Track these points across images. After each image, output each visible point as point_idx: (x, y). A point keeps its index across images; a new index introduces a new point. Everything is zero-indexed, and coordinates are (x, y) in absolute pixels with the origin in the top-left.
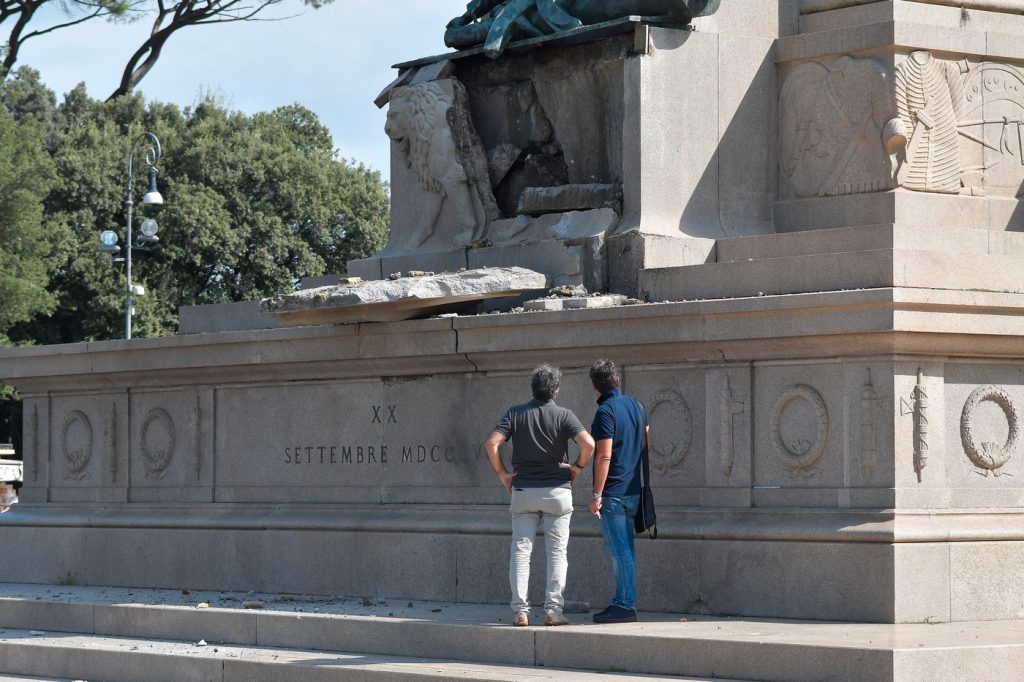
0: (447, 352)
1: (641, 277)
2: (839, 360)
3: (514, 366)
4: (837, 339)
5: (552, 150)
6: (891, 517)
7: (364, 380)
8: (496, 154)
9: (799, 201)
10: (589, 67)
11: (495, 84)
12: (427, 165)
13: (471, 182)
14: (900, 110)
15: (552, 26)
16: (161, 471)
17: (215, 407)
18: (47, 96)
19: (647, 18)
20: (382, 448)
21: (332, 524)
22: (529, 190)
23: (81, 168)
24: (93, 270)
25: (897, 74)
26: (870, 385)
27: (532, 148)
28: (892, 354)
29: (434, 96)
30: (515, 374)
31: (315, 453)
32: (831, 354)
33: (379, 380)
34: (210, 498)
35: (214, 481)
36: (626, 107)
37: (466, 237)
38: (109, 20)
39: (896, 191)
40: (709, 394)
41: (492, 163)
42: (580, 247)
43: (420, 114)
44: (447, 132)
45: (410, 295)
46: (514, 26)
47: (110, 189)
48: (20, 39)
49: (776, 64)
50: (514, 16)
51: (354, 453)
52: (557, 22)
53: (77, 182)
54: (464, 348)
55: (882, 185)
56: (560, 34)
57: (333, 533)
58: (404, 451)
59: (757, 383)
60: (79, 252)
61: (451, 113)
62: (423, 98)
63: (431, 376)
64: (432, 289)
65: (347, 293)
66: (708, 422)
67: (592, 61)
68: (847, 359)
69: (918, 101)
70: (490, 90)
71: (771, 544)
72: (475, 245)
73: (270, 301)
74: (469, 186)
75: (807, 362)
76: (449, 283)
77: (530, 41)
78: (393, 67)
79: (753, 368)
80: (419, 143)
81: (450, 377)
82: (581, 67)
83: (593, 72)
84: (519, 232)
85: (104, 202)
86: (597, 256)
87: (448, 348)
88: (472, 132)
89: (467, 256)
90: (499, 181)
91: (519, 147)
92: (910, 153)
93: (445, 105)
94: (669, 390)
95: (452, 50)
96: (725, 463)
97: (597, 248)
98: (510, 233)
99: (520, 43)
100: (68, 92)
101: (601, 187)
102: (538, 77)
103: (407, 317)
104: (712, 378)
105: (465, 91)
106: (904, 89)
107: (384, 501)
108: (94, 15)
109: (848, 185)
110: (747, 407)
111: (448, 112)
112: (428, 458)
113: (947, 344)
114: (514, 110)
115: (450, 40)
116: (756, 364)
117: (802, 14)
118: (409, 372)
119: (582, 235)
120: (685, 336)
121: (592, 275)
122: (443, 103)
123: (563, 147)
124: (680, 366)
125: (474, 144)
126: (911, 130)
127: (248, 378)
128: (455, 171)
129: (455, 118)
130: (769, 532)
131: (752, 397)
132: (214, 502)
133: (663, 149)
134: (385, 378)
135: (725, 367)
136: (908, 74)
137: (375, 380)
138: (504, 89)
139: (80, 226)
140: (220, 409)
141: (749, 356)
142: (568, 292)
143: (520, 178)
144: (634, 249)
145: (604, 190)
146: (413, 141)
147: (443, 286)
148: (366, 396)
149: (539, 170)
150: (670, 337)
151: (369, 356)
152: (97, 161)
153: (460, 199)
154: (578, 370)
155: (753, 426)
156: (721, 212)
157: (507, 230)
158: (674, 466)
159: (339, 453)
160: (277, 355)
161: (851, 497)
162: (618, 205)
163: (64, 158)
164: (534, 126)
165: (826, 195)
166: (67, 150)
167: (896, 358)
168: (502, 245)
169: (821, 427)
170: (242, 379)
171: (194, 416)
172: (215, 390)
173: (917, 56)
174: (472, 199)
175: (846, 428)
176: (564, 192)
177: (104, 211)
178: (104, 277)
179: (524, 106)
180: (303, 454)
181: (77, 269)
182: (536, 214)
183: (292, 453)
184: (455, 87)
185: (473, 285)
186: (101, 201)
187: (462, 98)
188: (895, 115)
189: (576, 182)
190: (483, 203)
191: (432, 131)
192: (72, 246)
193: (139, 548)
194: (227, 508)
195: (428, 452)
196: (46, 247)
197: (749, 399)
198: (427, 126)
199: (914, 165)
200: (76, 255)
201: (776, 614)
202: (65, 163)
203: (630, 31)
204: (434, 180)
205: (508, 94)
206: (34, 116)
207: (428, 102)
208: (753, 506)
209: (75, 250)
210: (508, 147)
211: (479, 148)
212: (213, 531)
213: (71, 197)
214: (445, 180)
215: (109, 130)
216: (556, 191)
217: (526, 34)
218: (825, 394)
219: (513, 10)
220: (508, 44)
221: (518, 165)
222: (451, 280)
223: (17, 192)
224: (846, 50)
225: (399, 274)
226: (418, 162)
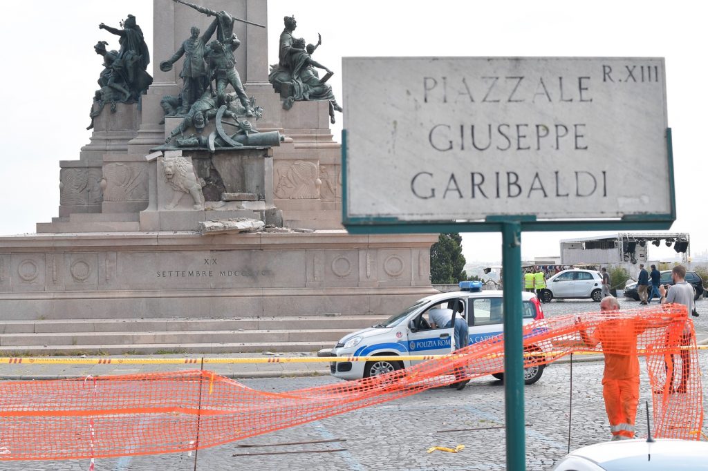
0: (256, 243)
7: (202, 251)
9: (280, 199)
10: (240, 158)
12: (183, 184)
13: (199, 189)
16: (84, 280)
20: (210, 272)
22: (226, 194)
28: (428, 247)
29: (184, 162)
31: (174, 274)
33: (210, 251)
36: (266, 173)
37: (200, 206)
40: (361, 257)
41: (202, 184)
42: (259, 212)
43: (180, 167)
44: (193, 174)
51: (195, 274)
52: (233, 144)
55: (315, 197)
56: (237, 147)
58: (221, 273)
59: (378, 254)
62: (180, 162)
66: (360, 264)
67: (240, 156)
72: (208, 209)
74: (199, 191)
79: (377, 250)
80: (182, 176)
83: (242, 159)
84: (222, 206)
89: (205, 213)
90: (203, 190)
96: (369, 275)
97: (264, 213)
98: (219, 206)
99: (221, 149)
101: (251, 194)
104: (361, 253)
107: (212, 288)
109: (302, 196)
112: (233, 275)
119: (256, 209)
122: (190, 165)
123: (224, 180)
124: (348, 249)
128: (198, 186)
134: (213, 251)
135: (368, 250)
137: (207, 251)
138: (196, 160)
140: (120, 259)
143: (208, 189)
146: (178, 175)
147: (252, 224)
149: (217, 187)
154: (306, 249)
155: (377, 265)
159: (187, 273)
161: (416, 283)
165: (293, 199)
168: (220, 210)
171: (105, 262)
172: (117, 253)
180: (167, 274)
182: (227, 201)
183: (161, 273)
188: (317, 178)
190: (202, 196)
191: (187, 173)
193: (87, 306)
194: (129, 291)
195: (233, 273)
198: (184, 171)
204: (185, 188)
205: (198, 162)
207: (183, 164)
208: (379, 286)
210: (202, 179)
214: (192, 189)
216: (237, 194)
224: (301, 158)
226: (180, 182)
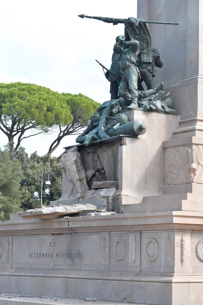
0: (66, 227)
1: (121, 207)
2: (161, 231)
3: (83, 232)
4: (160, 225)
5: (103, 171)
6: (173, 276)
7: (48, 235)
8: (88, 173)
9: (169, 186)
10: (111, 149)
11: (89, 153)
12: (70, 175)
13: (81, 180)
14: (194, 161)
15: (102, 137)
17: (13, 242)
18: (25, 155)
19: (125, 135)
20: (52, 254)
21: (38, 275)
22: (95, 182)
23: (32, 174)
24: (34, 202)
25: (193, 151)
26: (169, 238)
27: (98, 171)
28: (174, 230)
29: (72, 156)
30: (83, 234)
31: (36, 255)
32: (159, 229)
33: (51, 235)
34: (10, 267)
35: (12, 262)
36: (119, 160)
37: (79, 195)
38: (44, 134)
39: (193, 184)
40: (130, 240)
41: (87, 175)
42: (106, 198)
43: (68, 161)
45: (56, 211)
46: (93, 137)
47: (40, 180)
48: (21, 139)
49: (163, 148)
50: (93, 134)
51: (45, 255)
52: (103, 136)
53: (31, 178)
54: (70, 226)
55: (189, 182)
56: (104, 139)
57: (38, 277)
58: (57, 255)
59: (142, 237)
60: (31, 197)
61: (76, 161)
62: (69, 157)
63: (64, 234)
64: (63, 210)
65: (40, 211)
66: (130, 248)
67: (112, 147)
68: (163, 231)
69: (199, 159)
70: (87, 155)
71: (142, 283)
72: (80, 198)
73: (19, 212)
74: (80, 181)
75: (154, 231)
76: (67, 208)
77: (96, 141)
78: (64, 148)
79: (141, 233)
80: (68, 169)
81: (68, 234)
82: (110, 149)
83: (112, 150)
84: (92, 194)
85: (38, 184)
86: (110, 201)
87: (66, 226)
88: (81, 166)
89: (79, 200)
90: (89, 180)
91: (95, 170)
92: (197, 173)
93: (75, 159)
94: (120, 239)
95: (78, 144)
96: (133, 260)
97: (110, 199)
98: (90, 194)
99: (94, 142)
100: (32, 153)
101: (113, 182)
102: (99, 151)
103: (56, 217)
104: (131, 236)
105: (80, 155)
106: (195, 155)
107: (52, 269)
108: (41, 133)
109: (181, 182)
110: (139, 244)
111: (75, 161)
112: (63, 257)
113: (191, 227)
114: (94, 161)
115: (77, 141)
116: (141, 232)
117: (173, 134)
118: (58, 233)
119: (107, 195)
120: (123, 224)
121: (109, 206)
122: (74, 158)
123: (105, 171)
124: (123, 232)
125: (82, 169)
126: (198, 167)
127: (20, 234)
128: (76, 177)
129: (77, 162)
130: (142, 279)
131: (141, 241)
132: (11, 268)
133: (129, 171)
134: (53, 234)
135: (134, 233)
136: (196, 151)
137: (50, 235)
138: (91, 154)
139: (31, 190)
140: (14, 242)
141: (140, 230)
142: (100, 211)
143: (94, 179)
144: (120, 199)
145: (114, 183)
146: (66, 169)
148: (48, 239)
149: (99, 177)
150: (120, 224)
151: (48, 228)
152: (36, 172)
153: (78, 184)
154: (99, 233)
155: (141, 249)
156: (146, 189)
157: (89, 193)
158: (121, 260)
159: (41, 255)
160: (26, 227)
161: (164, 270)
162: (117, 187)
163: (27, 172)
164: (99, 165)
165: (175, 185)
166: (28, 169)
167: (175, 231)
168: (87, 197)
169: (157, 250)
170: (18, 234)
171: (7, 244)
172: (13, 237)
173: (199, 146)
174: (81, 185)
175: (163, 250)
176: (103, 183)
177: (38, 186)
178: (37, 204)
179: (96, 159)
180: (33, 255)
181: (30, 202)
182: (96, 189)
183: (30, 255)
184: (77, 154)
185: (74, 209)
186: (37, 183)
187: (79, 157)
188: (193, 162)
189: (108, 180)
190: (84, 186)
191: (71, 166)
192: (28, 196)
194: (14, 270)
195: (63, 255)
196: (21, 196)
197: (140, 242)
198: (69, 164)
199: (198, 176)
200: (30, 198)
201: (143, 303)
202: (27, 173)
203: (120, 139)
204: (71, 179)
205: (92, 156)
206: (18, 160)
207: (70, 158)
208: (140, 272)
209: (30, 197)
210: (91, 170)
211: (83, 171)
212: (9, 276)
213: (29, 182)
215: (40, 164)
217: (96, 139)
218: (158, 240)
219: (92, 133)
220: (91, 142)
221: (94, 175)
222: (68, 207)
223: (12, 181)
224: (181, 144)
225: (54, 205)
226: (68, 175)
